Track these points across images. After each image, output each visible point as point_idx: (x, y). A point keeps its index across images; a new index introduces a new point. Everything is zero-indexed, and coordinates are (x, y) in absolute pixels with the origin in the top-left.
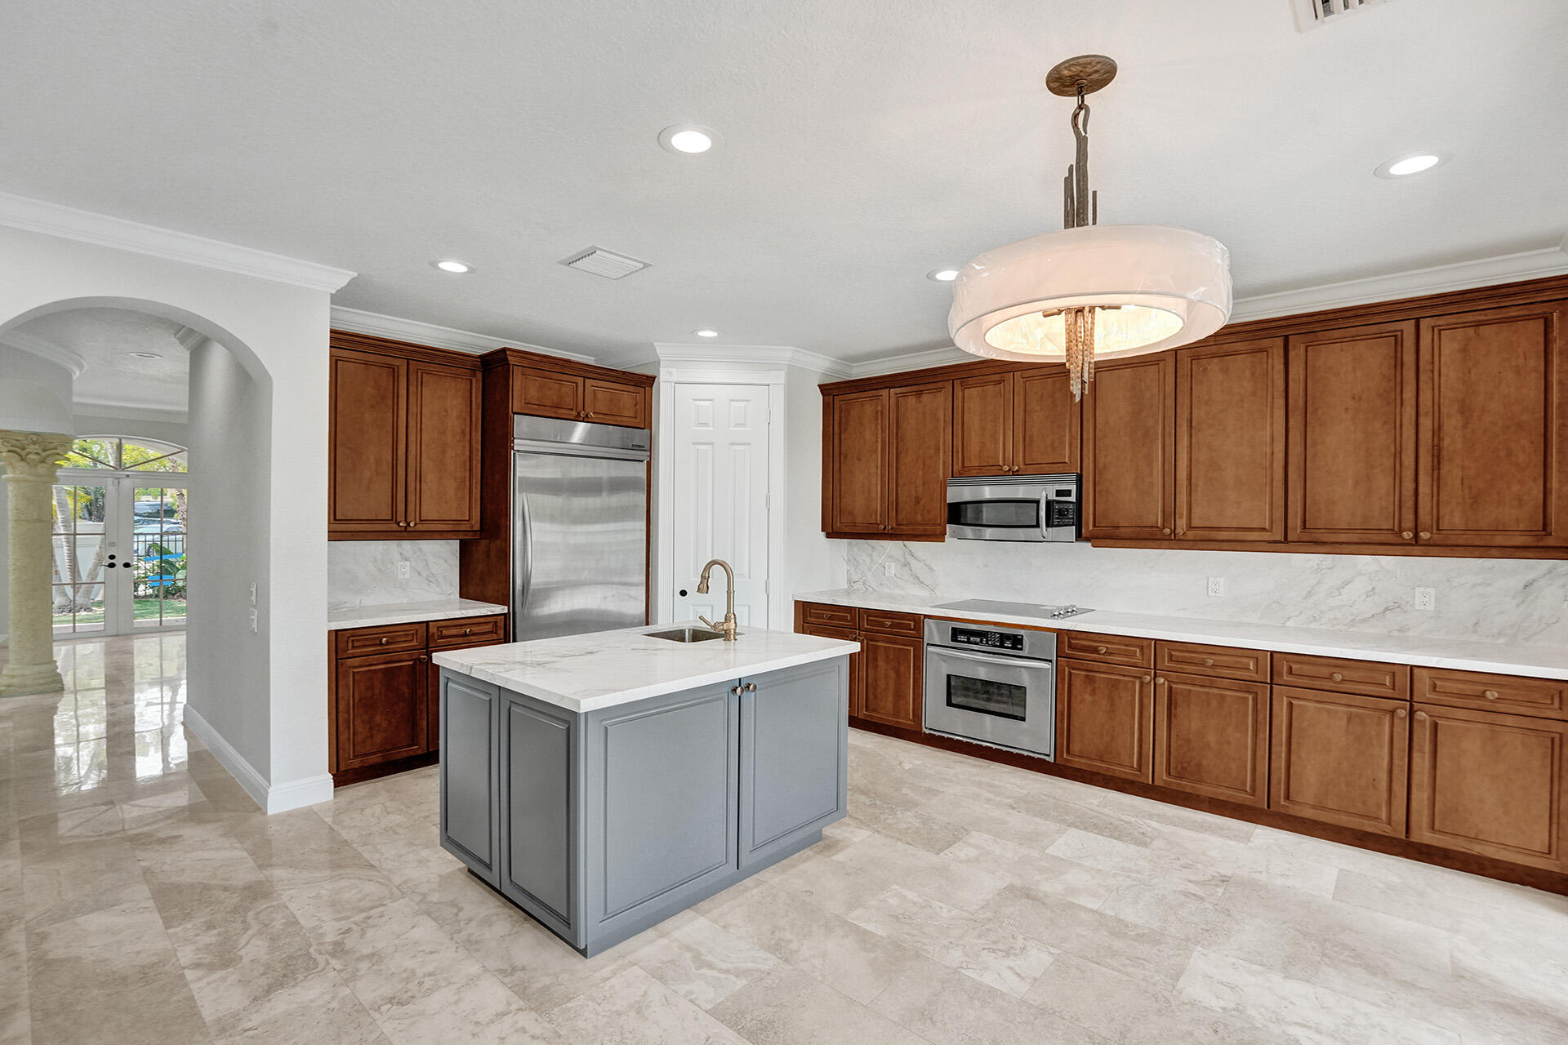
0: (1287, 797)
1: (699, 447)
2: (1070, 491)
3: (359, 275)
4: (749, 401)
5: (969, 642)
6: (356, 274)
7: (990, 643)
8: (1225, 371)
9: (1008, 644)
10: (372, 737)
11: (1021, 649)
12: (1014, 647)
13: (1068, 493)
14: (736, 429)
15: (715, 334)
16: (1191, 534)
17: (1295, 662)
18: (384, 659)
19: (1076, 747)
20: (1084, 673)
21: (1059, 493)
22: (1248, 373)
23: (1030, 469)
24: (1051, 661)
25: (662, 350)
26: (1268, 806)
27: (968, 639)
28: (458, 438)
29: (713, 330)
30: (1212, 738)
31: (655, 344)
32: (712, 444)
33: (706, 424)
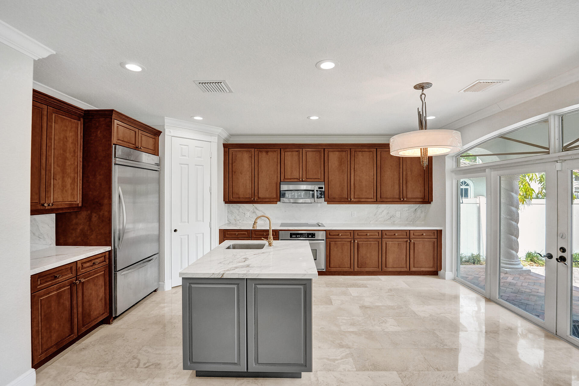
0: (386, 267)
1: (183, 166)
2: (323, 187)
3: (56, 53)
4: (202, 147)
5: (296, 237)
6: (54, 53)
7: (304, 237)
8: (363, 155)
9: (310, 236)
10: (51, 337)
11: (315, 237)
12: (312, 237)
13: (322, 188)
14: (197, 159)
15: (201, 119)
16: (355, 200)
17: (387, 232)
18: (57, 288)
19: (332, 265)
20: (334, 242)
21: (319, 188)
22: (368, 157)
23: (308, 180)
24: (324, 240)
25: (168, 121)
26: (382, 270)
27: (296, 236)
28: (72, 154)
29: (201, 117)
30: (368, 255)
31: (165, 117)
32: (188, 165)
33: (185, 156)
